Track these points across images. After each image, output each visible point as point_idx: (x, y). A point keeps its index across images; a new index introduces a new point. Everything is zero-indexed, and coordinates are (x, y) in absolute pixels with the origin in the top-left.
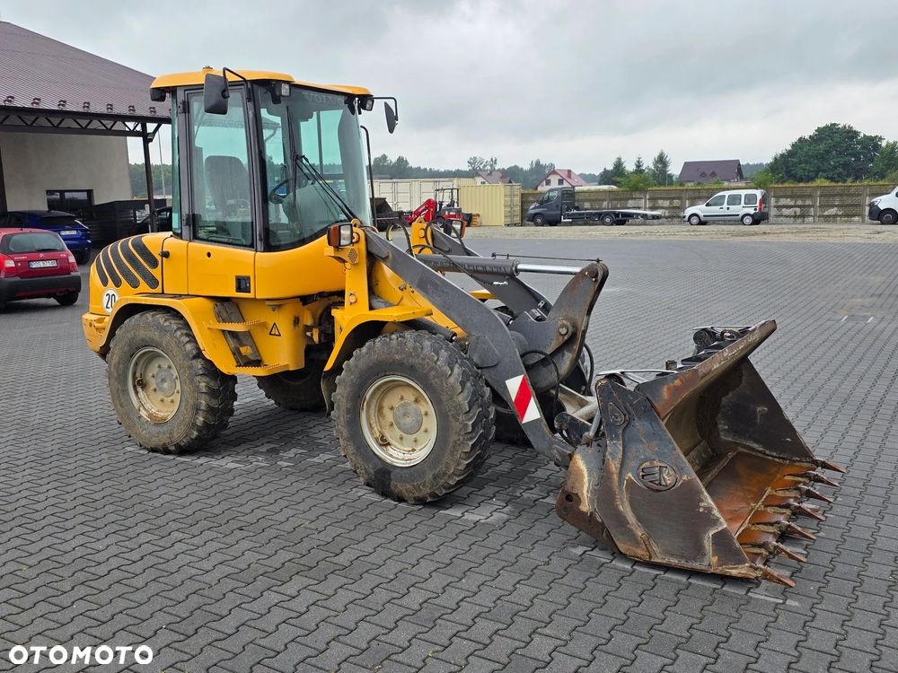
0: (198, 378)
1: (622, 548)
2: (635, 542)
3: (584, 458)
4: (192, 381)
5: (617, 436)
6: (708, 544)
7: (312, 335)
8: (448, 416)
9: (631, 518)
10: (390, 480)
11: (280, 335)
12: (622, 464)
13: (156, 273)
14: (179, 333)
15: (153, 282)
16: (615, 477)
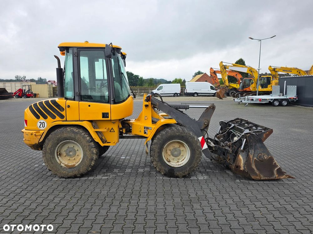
0: (92, 149)
1: (253, 177)
2: (256, 175)
3: (242, 156)
4: (90, 150)
5: (252, 148)
6: (275, 173)
7: (123, 131)
8: (195, 150)
9: (255, 169)
10: (174, 172)
11: (114, 132)
12: (254, 155)
13: (63, 113)
14: (83, 134)
15: (62, 116)
16: (252, 159)
